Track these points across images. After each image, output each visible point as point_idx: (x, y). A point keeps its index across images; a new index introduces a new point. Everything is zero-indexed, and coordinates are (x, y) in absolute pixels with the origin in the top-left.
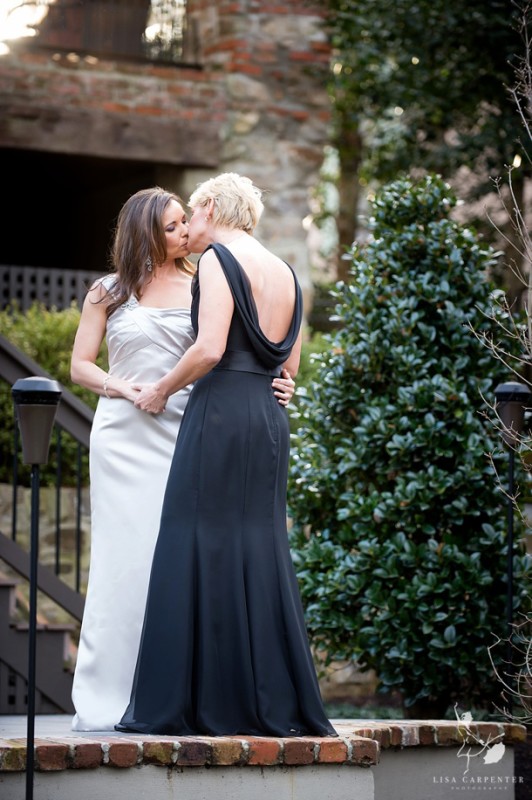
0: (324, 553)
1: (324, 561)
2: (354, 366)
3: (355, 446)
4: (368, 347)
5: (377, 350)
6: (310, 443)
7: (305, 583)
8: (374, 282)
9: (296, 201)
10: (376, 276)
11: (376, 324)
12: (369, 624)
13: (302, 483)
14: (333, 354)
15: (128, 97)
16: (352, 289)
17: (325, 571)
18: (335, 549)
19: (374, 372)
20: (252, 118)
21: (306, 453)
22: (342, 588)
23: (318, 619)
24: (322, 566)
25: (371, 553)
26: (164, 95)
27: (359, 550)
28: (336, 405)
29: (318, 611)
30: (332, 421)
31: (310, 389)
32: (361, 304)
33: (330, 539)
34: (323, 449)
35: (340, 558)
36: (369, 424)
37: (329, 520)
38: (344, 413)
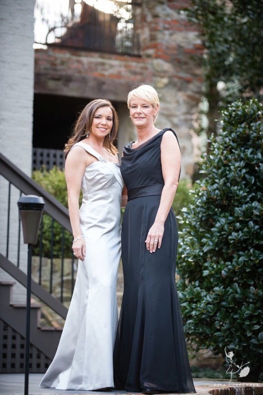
0: (196, 293)
1: (196, 297)
2: (212, 196)
3: (212, 238)
4: (219, 187)
5: (224, 188)
6: (189, 236)
7: (186, 309)
8: (222, 153)
9: (186, 121)
10: (223, 150)
11: (223, 175)
12: (219, 330)
13: (185, 257)
14: (201, 190)
15: (105, 70)
16: (212, 157)
17: (196, 303)
18: (202, 291)
19: (222, 200)
20: (165, 81)
21: (187, 241)
22: (205, 312)
23: (192, 328)
24: (195, 300)
25: (220, 294)
26: (123, 69)
27: (214, 292)
28: (202, 216)
29: (192, 323)
30: (200, 225)
31: (189, 208)
32: (216, 165)
33: (199, 286)
34: (195, 239)
35: (204, 296)
36: (219, 227)
37: (198, 276)
38: (207, 220)
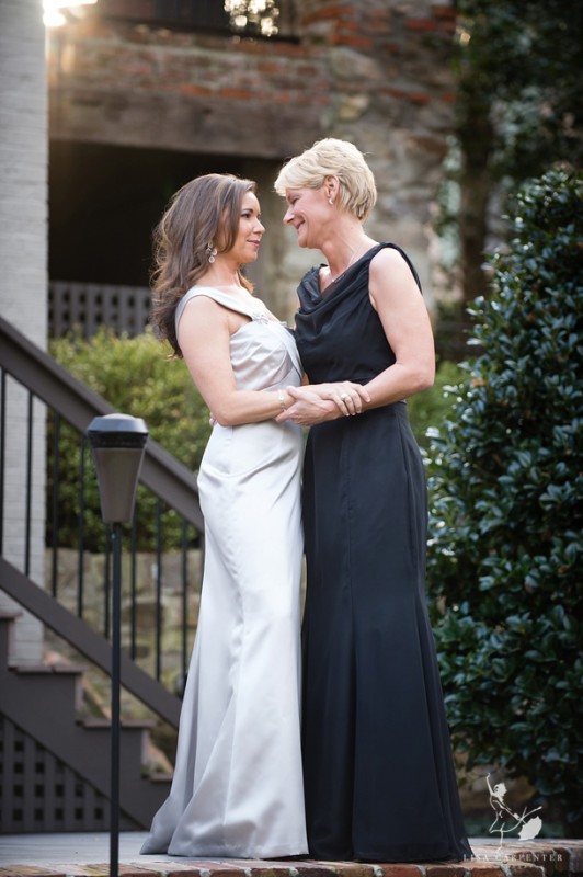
0: (463, 632)
1: (463, 640)
2: (499, 401)
3: (500, 499)
4: (515, 377)
5: (527, 380)
6: (442, 496)
8: (522, 296)
9: (414, 202)
10: (524, 289)
11: (524, 349)
12: (521, 719)
13: (435, 546)
14: (472, 386)
15: (209, 77)
16: (495, 306)
17: (464, 653)
18: (477, 626)
19: (522, 408)
20: (360, 102)
21: (438, 508)
22: (486, 674)
23: (457, 713)
24: (461, 647)
25: (523, 631)
26: (254, 75)
27: (506, 627)
28: (476, 449)
29: (457, 703)
30: (471, 468)
31: (443, 429)
32: (506, 324)
33: (469, 614)
34: (460, 503)
35: (482, 638)
36: (517, 471)
37: (468, 591)
38: (486, 458)
